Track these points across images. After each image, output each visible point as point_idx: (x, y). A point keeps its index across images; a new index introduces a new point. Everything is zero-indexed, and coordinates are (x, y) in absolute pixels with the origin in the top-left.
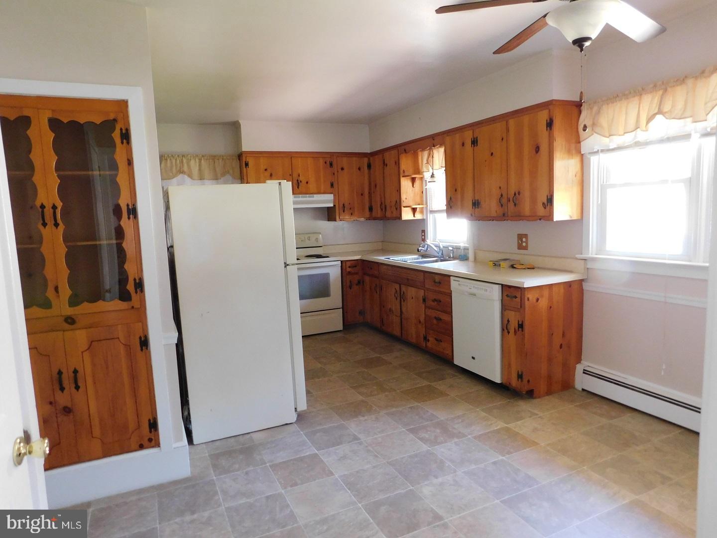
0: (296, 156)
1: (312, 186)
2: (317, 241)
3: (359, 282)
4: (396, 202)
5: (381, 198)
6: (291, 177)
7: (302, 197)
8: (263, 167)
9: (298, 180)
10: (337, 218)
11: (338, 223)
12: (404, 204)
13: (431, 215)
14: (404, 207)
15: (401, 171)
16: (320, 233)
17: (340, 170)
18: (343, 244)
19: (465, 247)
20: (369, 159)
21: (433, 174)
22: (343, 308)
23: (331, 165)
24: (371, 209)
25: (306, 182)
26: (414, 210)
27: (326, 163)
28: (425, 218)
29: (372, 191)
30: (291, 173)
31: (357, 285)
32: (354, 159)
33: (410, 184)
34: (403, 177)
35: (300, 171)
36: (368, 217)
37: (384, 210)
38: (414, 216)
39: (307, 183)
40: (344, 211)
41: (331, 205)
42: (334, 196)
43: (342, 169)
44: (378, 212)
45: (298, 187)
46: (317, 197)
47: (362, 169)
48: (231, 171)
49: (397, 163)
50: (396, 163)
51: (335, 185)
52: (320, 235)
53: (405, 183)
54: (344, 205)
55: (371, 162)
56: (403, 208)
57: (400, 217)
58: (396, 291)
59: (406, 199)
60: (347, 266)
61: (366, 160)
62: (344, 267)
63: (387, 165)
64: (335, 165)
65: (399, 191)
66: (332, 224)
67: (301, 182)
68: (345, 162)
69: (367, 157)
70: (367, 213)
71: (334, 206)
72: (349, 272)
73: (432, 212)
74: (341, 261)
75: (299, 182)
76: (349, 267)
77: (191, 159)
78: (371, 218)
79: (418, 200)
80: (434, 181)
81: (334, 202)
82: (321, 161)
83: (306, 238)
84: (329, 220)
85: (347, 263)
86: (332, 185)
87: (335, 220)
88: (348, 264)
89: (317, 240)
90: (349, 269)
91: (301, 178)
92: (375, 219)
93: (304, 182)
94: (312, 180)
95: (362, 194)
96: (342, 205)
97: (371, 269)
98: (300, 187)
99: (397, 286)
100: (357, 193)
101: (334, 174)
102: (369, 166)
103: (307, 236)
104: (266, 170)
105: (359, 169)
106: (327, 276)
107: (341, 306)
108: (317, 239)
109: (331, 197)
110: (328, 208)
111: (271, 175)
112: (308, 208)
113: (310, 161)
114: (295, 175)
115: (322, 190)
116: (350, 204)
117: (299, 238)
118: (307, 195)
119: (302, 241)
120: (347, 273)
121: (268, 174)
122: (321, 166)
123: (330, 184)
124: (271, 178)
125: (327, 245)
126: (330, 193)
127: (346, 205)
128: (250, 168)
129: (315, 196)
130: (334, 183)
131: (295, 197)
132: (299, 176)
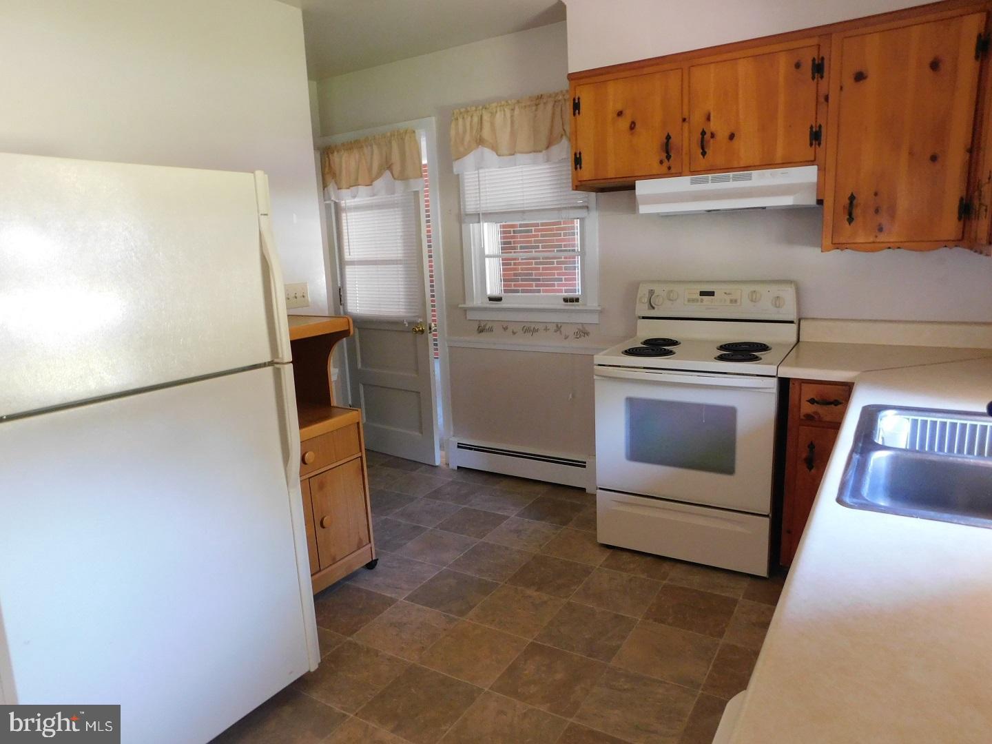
0: (704, 60)
1: (747, 148)
2: (777, 306)
6: (685, 125)
7: (714, 181)
8: (612, 106)
9: (703, 133)
10: (826, 241)
16: (790, 283)
17: (848, 81)
22: (773, 516)
23: (818, 68)
24: (966, 210)
25: (727, 134)
27: (798, 65)
30: (686, 114)
32: (917, 29)
35: (711, 106)
36: (952, 238)
39: (732, 137)
40: (851, 220)
41: (809, 199)
42: (822, 170)
43: (860, 77)
45: (704, 154)
46: (761, 178)
47: (946, 66)
51: (828, 136)
54: (852, 198)
60: (805, 397)
62: (794, 397)
64: (831, 69)
67: (713, 136)
68: (871, 50)
70: (951, 225)
71: (820, 202)
72: (809, 417)
74: (783, 381)
75: (707, 136)
76: (811, 401)
77: (496, 112)
81: (820, 189)
82: (783, 64)
83: (745, 295)
85: (805, 387)
86: (816, 136)
88: (809, 393)
89: (776, 302)
91: (714, 125)
93: (722, 134)
94: (748, 126)
95: (934, 158)
96: (846, 200)
98: (709, 152)
100: (913, 153)
101: (826, 98)
103: (748, 289)
104: (620, 114)
105: (935, 65)
106: (729, 414)
107: (766, 508)
108: (777, 298)
109: (809, 174)
111: (633, 126)
112: (764, 208)
113: (745, 69)
114: (697, 118)
115: (779, 154)
116: (876, 194)
117: (725, 293)
118: (731, 174)
119: (731, 301)
120: (802, 417)
121: (624, 124)
122: (781, 79)
123: (809, 133)
124: (632, 134)
125: (821, 319)
126: (807, 163)
127: (861, 200)
128: (581, 115)
129: (755, 173)
130: (823, 130)
131: (693, 182)
132: (708, 119)
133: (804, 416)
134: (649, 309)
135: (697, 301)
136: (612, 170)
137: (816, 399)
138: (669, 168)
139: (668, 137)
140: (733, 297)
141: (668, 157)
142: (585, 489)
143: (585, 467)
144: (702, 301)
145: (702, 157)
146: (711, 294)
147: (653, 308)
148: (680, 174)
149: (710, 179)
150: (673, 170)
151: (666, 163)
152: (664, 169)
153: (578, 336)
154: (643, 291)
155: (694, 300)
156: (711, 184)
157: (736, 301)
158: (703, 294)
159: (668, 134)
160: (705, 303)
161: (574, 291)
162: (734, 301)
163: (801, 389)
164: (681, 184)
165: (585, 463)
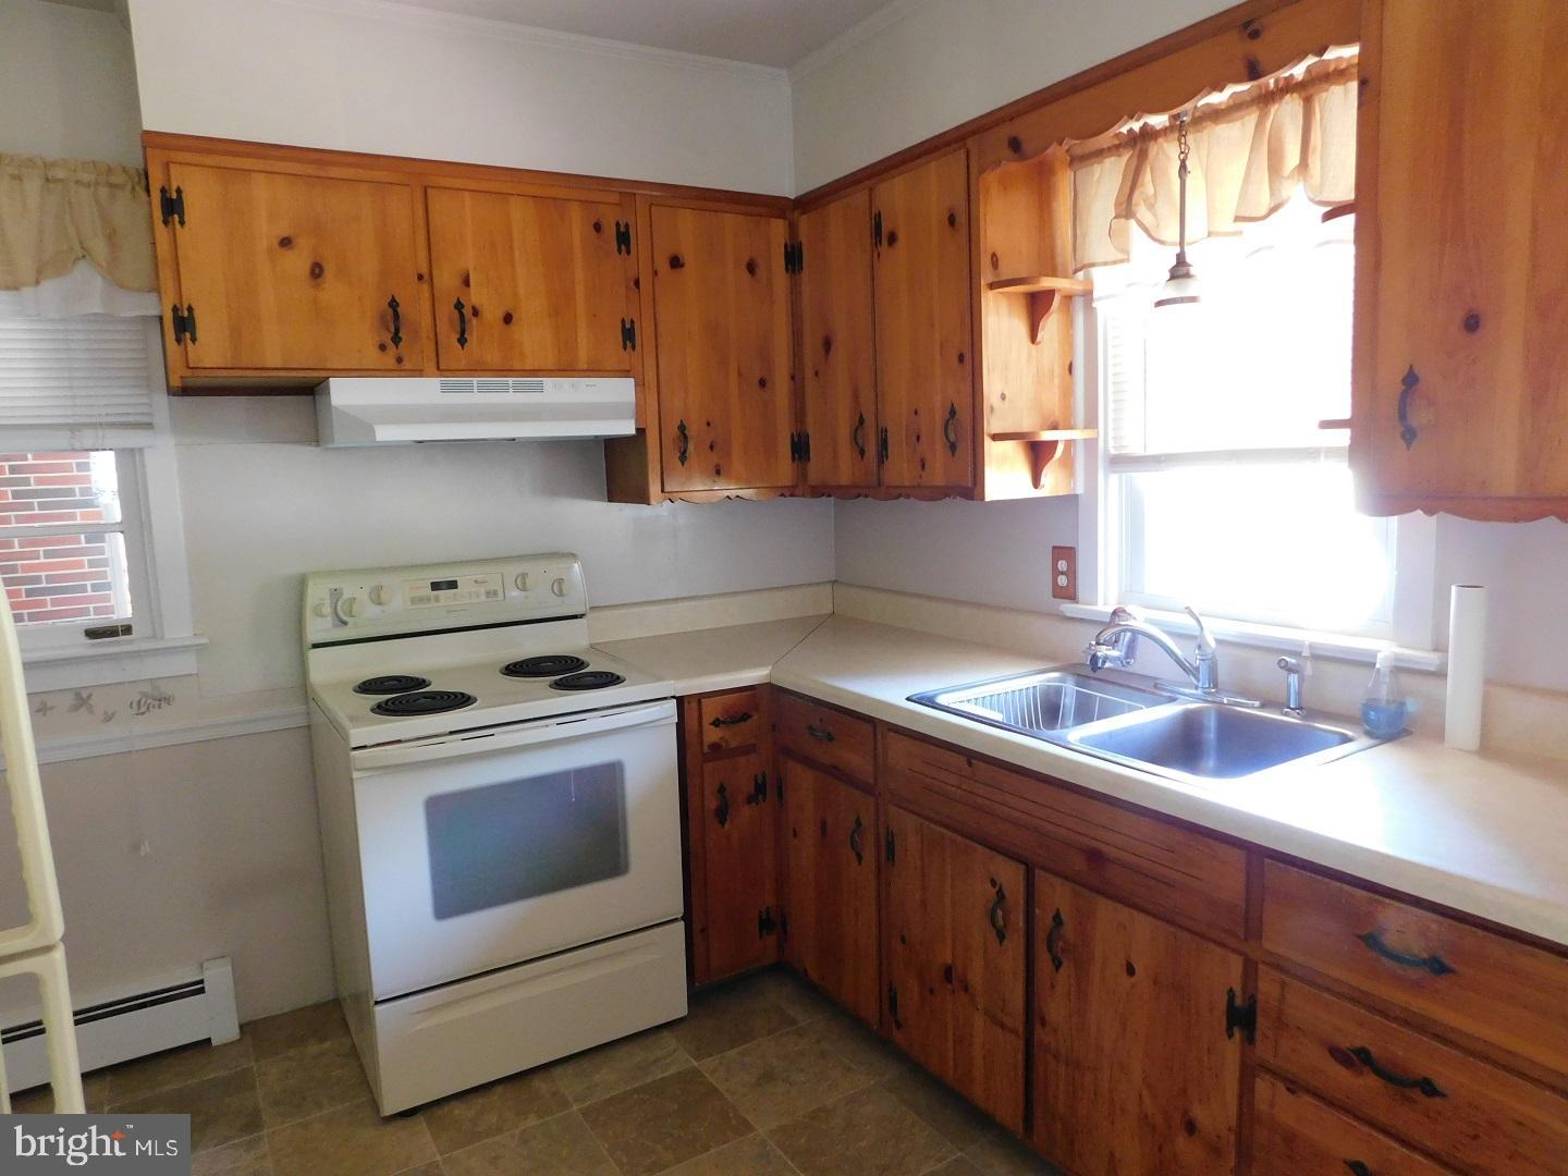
0: (449, 182)
1: (533, 337)
2: (561, 594)
3: (760, 789)
4: (953, 412)
5: (856, 397)
6: (425, 287)
7: (481, 387)
8: (266, 232)
9: (459, 306)
10: (654, 488)
11: (658, 511)
12: (992, 424)
13: (1114, 478)
14: (996, 437)
15: (985, 261)
16: (573, 556)
17: (663, 266)
18: (675, 600)
19: (1398, 658)
20: (793, 229)
21: (1181, 261)
22: (687, 917)
23: (623, 238)
24: (800, 448)
25: (500, 314)
26: (1038, 454)
27: (597, 227)
28: (1080, 490)
29: (809, 373)
30: (425, 271)
31: (750, 800)
32: (730, 221)
33: (1020, 326)
34: (992, 286)
35: (469, 261)
36: (788, 483)
37: (872, 450)
38: (1036, 482)
39: (508, 319)
40: (683, 458)
41: (627, 428)
42: (640, 386)
43: (676, 263)
44: (837, 459)
45: (462, 341)
46: (558, 390)
47: (761, 272)
48: (99, 247)
49: (962, 223)
50: (952, 220)
51: (644, 333)
52: (576, 567)
53: (1000, 321)
54: (682, 428)
55: (804, 239)
56: (988, 442)
57: (971, 487)
58: (1001, 895)
59: (1003, 397)
60: (708, 719)
61: (778, 230)
62: (692, 723)
63: (892, 238)
64: (639, 238)
65: (968, 358)
66: (625, 512)
67: (476, 313)
68: (685, 230)
69: (784, 218)
70: (785, 468)
71: (641, 431)
72: (715, 747)
73: (1120, 462)
74: (680, 701)
75: (467, 311)
76: (716, 723)
78: (805, 487)
79: (1052, 400)
80: (1193, 299)
81: (640, 412)
82: (576, 226)
83: (510, 581)
84: (612, 497)
85: (706, 703)
86: (628, 335)
87: (642, 497)
88: (711, 710)
89: (559, 587)
90: (712, 735)
91: (477, 296)
92: (819, 491)
93: (492, 313)
94: (532, 305)
95: (762, 383)
96: (672, 431)
97: (830, 738)
98: (473, 338)
99: (1010, 876)
100: (740, 374)
101: (637, 283)
102: (793, 258)
103: (512, 570)
104: (286, 242)
105: (751, 268)
106: (610, 774)
107: (678, 908)
108: (560, 581)
109: (622, 390)
110: (611, 445)
111: (317, 271)
112: (514, 440)
113: (520, 214)
114: (446, 279)
115: (583, 356)
116: (708, 424)
117: (476, 581)
118: (510, 380)
119: (488, 594)
120: (706, 750)
121: (297, 263)
122: (577, 242)
123: (620, 330)
124: (317, 286)
125: (605, 607)
126: (619, 374)
127: (692, 431)
128: (186, 225)
129: (548, 382)
130: (637, 326)
131: (445, 389)
132: (467, 282)
133: (709, 746)
134: (335, 626)
135: (429, 600)
136: (276, 352)
137: (721, 719)
138: (399, 360)
139: (393, 304)
140: (491, 587)
141: (396, 339)
142: (208, 1040)
143: (202, 991)
144: (437, 599)
145: (459, 345)
146: (452, 585)
147: (345, 623)
148: (418, 372)
149: (475, 385)
150: (407, 365)
151: (392, 351)
152: (389, 361)
153: (143, 710)
154: (317, 593)
155: (421, 600)
156: (478, 394)
157: (495, 593)
158: (436, 586)
159: (393, 297)
160: (442, 602)
161: (110, 610)
162: (491, 594)
163: (700, 709)
164: (425, 390)
165: (202, 982)
